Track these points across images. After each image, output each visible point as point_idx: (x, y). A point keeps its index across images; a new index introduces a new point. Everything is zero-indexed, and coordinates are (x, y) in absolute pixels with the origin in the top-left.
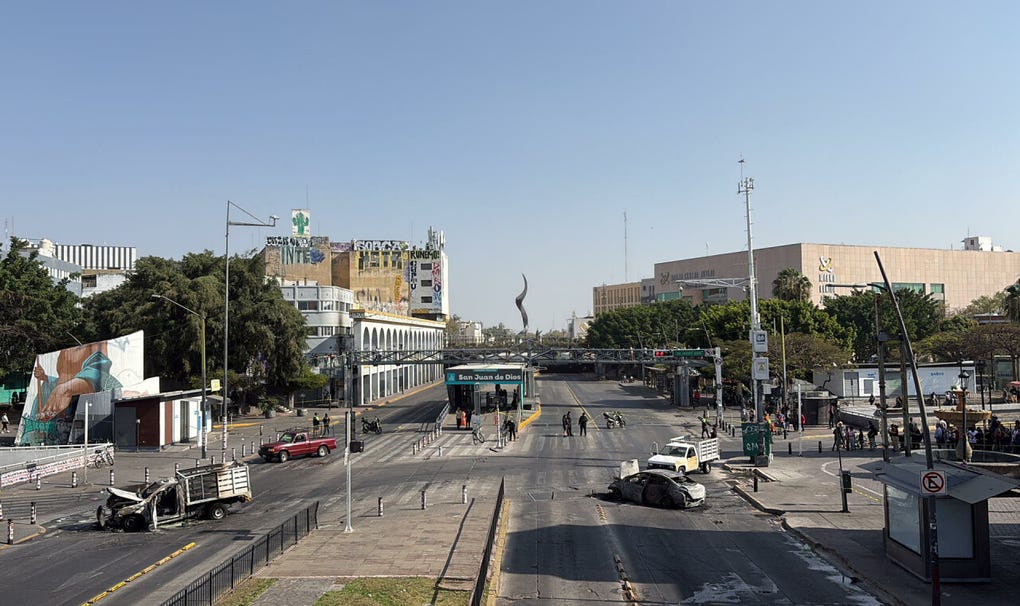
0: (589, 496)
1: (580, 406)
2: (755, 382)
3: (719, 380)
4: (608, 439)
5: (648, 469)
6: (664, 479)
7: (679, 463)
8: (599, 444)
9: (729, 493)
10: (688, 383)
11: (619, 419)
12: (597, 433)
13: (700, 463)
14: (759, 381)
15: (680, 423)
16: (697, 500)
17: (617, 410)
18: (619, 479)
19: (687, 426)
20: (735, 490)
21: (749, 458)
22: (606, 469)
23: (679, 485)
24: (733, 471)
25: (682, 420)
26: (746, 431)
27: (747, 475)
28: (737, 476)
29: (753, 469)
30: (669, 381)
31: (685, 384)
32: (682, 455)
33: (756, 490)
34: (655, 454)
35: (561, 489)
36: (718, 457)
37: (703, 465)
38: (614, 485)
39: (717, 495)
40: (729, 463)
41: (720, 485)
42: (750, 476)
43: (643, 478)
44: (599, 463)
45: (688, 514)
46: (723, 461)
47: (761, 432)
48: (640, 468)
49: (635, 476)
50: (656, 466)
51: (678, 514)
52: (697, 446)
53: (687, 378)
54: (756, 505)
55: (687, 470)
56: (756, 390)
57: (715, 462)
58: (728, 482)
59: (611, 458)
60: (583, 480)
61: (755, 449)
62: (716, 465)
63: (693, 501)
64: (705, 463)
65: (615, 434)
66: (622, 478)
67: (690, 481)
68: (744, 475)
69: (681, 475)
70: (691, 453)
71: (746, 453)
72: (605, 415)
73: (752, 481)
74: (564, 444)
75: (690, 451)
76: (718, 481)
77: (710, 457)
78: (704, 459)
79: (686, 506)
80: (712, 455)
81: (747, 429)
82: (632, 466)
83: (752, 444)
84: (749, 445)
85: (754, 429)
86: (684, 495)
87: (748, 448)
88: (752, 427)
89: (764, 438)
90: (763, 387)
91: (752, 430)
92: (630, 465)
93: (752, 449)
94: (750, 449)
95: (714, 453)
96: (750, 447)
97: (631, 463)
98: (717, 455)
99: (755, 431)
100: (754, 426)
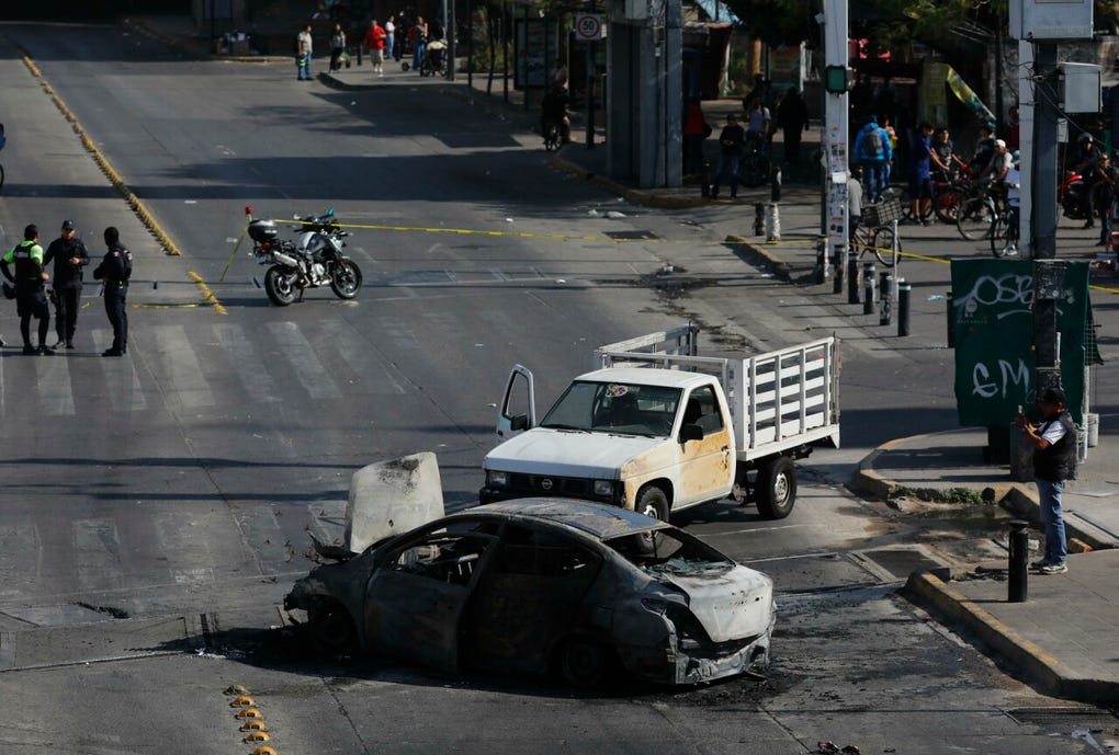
0: (186, 646)
1: (117, 191)
2: (1026, 53)
3: (839, 48)
4: (273, 358)
5: (485, 498)
6: (567, 545)
7: (639, 465)
8: (227, 381)
9: (887, 608)
10: (677, 65)
11: (328, 255)
12: (218, 330)
13: (742, 466)
14: (1047, 49)
15: (636, 270)
16: (733, 645)
17: (316, 209)
18: (341, 554)
19: (671, 286)
20: (914, 593)
21: (980, 439)
22: (267, 510)
23: (642, 575)
24: (906, 505)
25: (647, 256)
26: (970, 302)
27: (971, 522)
28: (921, 526)
29: (1001, 489)
30: (581, 56)
31: (665, 71)
32: (657, 426)
33: (1017, 593)
34: (522, 424)
35: (39, 616)
36: (834, 432)
37: (756, 476)
38: (316, 586)
39: (827, 620)
40: (884, 461)
41: (843, 572)
42: (989, 526)
43: (466, 546)
44: (230, 480)
45: (684, 720)
46: (855, 456)
47: (1046, 304)
48: (448, 496)
49: (422, 535)
50: (524, 483)
51: (630, 718)
52: (729, 378)
53: (676, 37)
54: (1020, 665)
55: (683, 498)
56: (1026, 91)
57: (818, 458)
58: (880, 558)
59: (293, 456)
60: (154, 565)
61: (1015, 390)
62: (818, 476)
63: (713, 649)
64: (767, 464)
65: (310, 332)
66: (358, 545)
67: (699, 555)
68: (959, 521)
69: (649, 524)
70: (701, 418)
71: (968, 412)
72: (257, 232)
73: (995, 551)
74: (42, 386)
75: (694, 404)
76: (830, 555)
77: (792, 436)
78: (764, 445)
79: (680, 678)
80: (802, 426)
81: (975, 292)
82: (410, 484)
83: (1002, 363)
84: (986, 374)
85: (1013, 291)
86: (670, 624)
87: (979, 389)
88: (1001, 280)
89: (1059, 334)
90: (1061, 78)
91: (1003, 297)
92: (400, 482)
93: (996, 390)
94: (986, 390)
95: (810, 412)
96: (990, 381)
97: (405, 474)
98: (829, 422)
99: (1015, 299)
100: (1014, 279)
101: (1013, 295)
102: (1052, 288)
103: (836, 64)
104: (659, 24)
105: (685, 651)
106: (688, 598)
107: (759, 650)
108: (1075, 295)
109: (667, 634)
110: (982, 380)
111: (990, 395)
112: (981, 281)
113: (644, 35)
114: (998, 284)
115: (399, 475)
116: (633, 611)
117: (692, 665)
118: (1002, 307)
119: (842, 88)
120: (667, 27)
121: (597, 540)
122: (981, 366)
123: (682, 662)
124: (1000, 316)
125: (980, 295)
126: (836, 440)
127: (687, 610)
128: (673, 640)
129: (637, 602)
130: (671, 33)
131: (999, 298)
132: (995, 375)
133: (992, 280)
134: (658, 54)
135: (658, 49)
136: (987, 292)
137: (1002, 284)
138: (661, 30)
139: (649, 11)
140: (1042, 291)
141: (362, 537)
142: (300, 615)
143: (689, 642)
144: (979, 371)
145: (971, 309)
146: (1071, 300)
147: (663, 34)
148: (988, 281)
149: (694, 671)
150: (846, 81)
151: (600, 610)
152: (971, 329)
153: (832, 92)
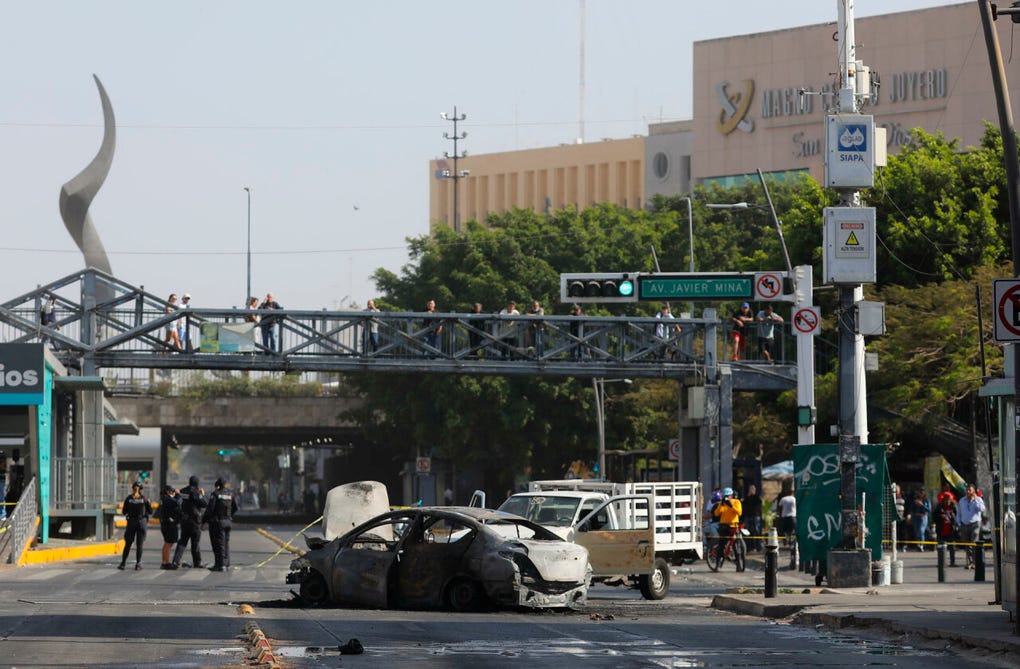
10: (728, 454)
18: (319, 543)
26: (805, 475)
31: (718, 459)
36: (698, 547)
47: (848, 465)
53: (727, 433)
63: (545, 586)
77: (665, 543)
79: (523, 601)
80: (672, 538)
81: (808, 468)
82: (366, 501)
83: (827, 516)
84: (816, 524)
85: (834, 466)
86: (516, 567)
87: (812, 535)
88: (827, 458)
89: (864, 494)
90: (856, 310)
91: (828, 470)
92: (359, 498)
93: (824, 535)
94: (817, 535)
95: (678, 530)
96: (818, 529)
97: (363, 493)
98: (694, 539)
99: (836, 471)
100: (834, 458)
101: (834, 468)
102: (852, 454)
103: (804, 405)
104: (714, 422)
105: (527, 585)
106: (527, 550)
107: (579, 594)
108: (876, 468)
109: (514, 572)
110: (813, 528)
111: (819, 538)
112: (812, 459)
113: (703, 431)
114: (824, 461)
115: (359, 493)
116: (493, 559)
117: (530, 595)
118: (827, 477)
119: (808, 422)
120: (720, 425)
121: (474, 520)
122: (812, 518)
123: (523, 591)
124: (825, 483)
125: (812, 469)
126: (700, 553)
127: (527, 557)
128: (518, 576)
129: (496, 554)
130: (724, 429)
131: (824, 471)
132: (823, 524)
133: (820, 458)
134: (712, 446)
135: (712, 442)
136: (817, 466)
137: (827, 461)
138: (716, 427)
139: (706, 412)
140: (845, 456)
141: (333, 532)
142: (297, 587)
143: (528, 579)
144: (811, 522)
145: (806, 479)
146: (873, 472)
147: (717, 430)
148: (817, 460)
149: (532, 599)
150: (811, 416)
151: (473, 561)
152: (807, 493)
153: (801, 426)
